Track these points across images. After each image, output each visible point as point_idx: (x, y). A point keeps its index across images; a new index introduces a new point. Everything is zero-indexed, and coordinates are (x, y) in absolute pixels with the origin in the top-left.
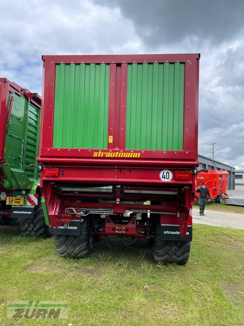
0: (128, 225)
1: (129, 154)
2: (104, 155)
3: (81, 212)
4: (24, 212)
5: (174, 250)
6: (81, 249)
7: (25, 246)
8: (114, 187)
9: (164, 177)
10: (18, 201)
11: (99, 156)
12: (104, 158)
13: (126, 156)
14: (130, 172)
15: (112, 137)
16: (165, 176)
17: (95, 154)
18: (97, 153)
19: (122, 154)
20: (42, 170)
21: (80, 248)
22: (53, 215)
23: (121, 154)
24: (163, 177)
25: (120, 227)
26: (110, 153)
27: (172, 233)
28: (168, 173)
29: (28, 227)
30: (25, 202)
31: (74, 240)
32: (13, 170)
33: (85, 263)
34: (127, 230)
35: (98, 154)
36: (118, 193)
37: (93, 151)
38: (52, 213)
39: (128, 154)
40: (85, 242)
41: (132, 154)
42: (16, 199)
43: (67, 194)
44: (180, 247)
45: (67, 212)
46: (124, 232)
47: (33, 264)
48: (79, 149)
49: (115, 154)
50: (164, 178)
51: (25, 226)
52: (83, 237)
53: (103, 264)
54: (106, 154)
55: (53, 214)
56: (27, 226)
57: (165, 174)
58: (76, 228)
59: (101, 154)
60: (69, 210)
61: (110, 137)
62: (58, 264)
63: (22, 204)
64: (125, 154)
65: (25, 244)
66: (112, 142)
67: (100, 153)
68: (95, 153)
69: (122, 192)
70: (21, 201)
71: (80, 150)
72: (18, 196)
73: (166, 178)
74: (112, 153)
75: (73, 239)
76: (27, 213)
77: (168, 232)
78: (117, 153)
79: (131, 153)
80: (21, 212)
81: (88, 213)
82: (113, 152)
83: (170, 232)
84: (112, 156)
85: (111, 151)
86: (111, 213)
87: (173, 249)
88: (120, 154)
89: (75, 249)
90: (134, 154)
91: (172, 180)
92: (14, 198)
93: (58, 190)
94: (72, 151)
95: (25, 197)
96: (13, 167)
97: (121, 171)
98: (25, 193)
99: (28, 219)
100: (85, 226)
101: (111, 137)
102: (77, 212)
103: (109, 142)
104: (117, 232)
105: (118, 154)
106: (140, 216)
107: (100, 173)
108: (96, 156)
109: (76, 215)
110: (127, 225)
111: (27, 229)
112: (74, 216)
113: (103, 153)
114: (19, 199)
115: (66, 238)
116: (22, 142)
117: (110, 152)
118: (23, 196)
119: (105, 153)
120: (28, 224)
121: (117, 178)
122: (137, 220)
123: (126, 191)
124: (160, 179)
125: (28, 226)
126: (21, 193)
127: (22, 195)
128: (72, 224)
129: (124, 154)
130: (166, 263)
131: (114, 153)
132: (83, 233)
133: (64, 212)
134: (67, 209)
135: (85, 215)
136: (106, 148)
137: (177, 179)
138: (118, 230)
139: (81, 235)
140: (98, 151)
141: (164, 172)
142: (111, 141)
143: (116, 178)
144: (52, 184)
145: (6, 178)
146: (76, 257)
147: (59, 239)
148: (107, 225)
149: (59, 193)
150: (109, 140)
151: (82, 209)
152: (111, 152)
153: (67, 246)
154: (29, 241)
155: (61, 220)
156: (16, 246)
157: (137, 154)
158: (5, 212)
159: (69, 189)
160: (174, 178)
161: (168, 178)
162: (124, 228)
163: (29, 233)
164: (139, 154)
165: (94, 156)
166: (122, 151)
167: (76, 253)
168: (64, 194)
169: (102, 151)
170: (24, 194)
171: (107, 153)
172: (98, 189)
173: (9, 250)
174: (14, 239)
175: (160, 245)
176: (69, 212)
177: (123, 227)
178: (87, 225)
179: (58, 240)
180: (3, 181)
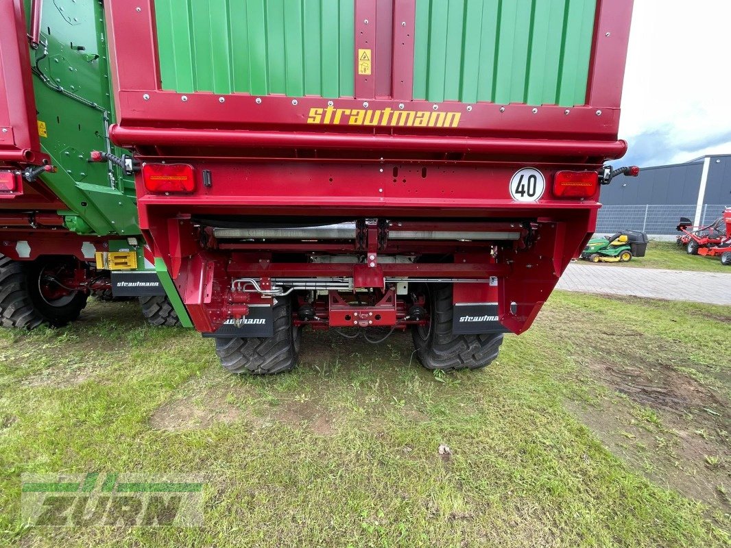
0: (379, 307)
1: (427, 114)
2: (345, 117)
3: (274, 288)
4: (143, 284)
5: (473, 350)
6: (277, 360)
7: (155, 351)
8: (360, 225)
9: (520, 189)
10: (123, 260)
11: (327, 121)
12: (344, 128)
13: (417, 124)
14: (424, 175)
15: (368, 52)
16: (523, 186)
17: (314, 117)
18: (320, 111)
19: (404, 114)
20: (136, 173)
21: (277, 357)
22: (197, 305)
23: (400, 115)
24: (517, 192)
25: (362, 313)
26: (362, 112)
27: (476, 319)
28: (532, 179)
29: (159, 311)
30: (139, 262)
31: (260, 345)
32: (83, 186)
33: (289, 388)
34: (377, 317)
35: (324, 115)
36: (374, 240)
37: (307, 104)
38: (196, 299)
39: (423, 115)
40: (284, 348)
41: (434, 114)
42: (116, 257)
43: (232, 247)
44: (483, 344)
45: (237, 290)
46: (371, 322)
47: (170, 402)
48: (257, 97)
49: (382, 116)
50: (522, 193)
51: (151, 309)
52: (280, 337)
53: (326, 383)
54: (351, 115)
55: (199, 302)
56: (155, 308)
57: (525, 182)
58: (263, 321)
59: (334, 114)
60: (242, 284)
61: (361, 52)
62: (230, 398)
63: (134, 266)
64: (412, 114)
65: (155, 346)
66: (368, 72)
67: (330, 110)
68: (312, 112)
69: (383, 237)
70: (130, 261)
71: (261, 98)
72: (123, 250)
73: (526, 195)
74: (370, 112)
75: (258, 342)
76: (148, 284)
77: (468, 319)
78: (388, 111)
79: (431, 111)
80: (134, 284)
81: (289, 289)
82: (374, 107)
83: (472, 318)
84: (371, 121)
85: (366, 104)
86: (347, 286)
87: (471, 348)
88: (396, 114)
89: (264, 361)
90: (442, 115)
91: (542, 198)
92: (110, 255)
93: (205, 236)
94: (234, 101)
95: (139, 251)
96: (83, 179)
97: (395, 174)
98: (136, 243)
99: (153, 297)
100: (283, 313)
101: (365, 54)
102: (263, 287)
103: (360, 73)
104: (356, 322)
105: (391, 116)
106: (405, 287)
107: (331, 180)
108: (318, 121)
109: (260, 294)
110: (376, 307)
111: (156, 315)
112: (256, 297)
113: (339, 112)
114: (125, 257)
115: (242, 342)
116: (104, 119)
117: (362, 108)
118: (134, 251)
119: (347, 112)
120: (158, 304)
121: (385, 194)
122: (397, 295)
123: (393, 235)
124: (509, 197)
125: (158, 308)
126: (128, 243)
127: (131, 247)
128: (253, 314)
129: (408, 115)
130: (451, 371)
131: (378, 113)
132: (280, 329)
133: (230, 289)
134: (237, 283)
135: (283, 294)
136: (348, 95)
137: (559, 194)
138: (359, 319)
139: (275, 332)
140: (322, 104)
141: (522, 176)
142: (365, 68)
143: (380, 195)
144: (183, 220)
145: (68, 209)
146: (267, 375)
147: (226, 344)
148: (334, 308)
149: (209, 245)
150: (360, 62)
151: (274, 279)
152: (366, 109)
153: (244, 356)
154: (164, 336)
155: (224, 309)
156: (135, 352)
157: (450, 115)
158: (105, 282)
159: (236, 233)
160: (550, 193)
161: (531, 192)
162: (371, 314)
163: (164, 321)
164: (458, 115)
165: (310, 121)
166: (402, 105)
167: (267, 368)
168: (224, 246)
169: (339, 104)
170: (135, 246)
171: (355, 112)
172: (317, 230)
173: (116, 367)
174: (130, 337)
175: (445, 342)
176: (242, 289)
177: (368, 313)
178: (287, 311)
179: (223, 346)
180: (64, 217)
